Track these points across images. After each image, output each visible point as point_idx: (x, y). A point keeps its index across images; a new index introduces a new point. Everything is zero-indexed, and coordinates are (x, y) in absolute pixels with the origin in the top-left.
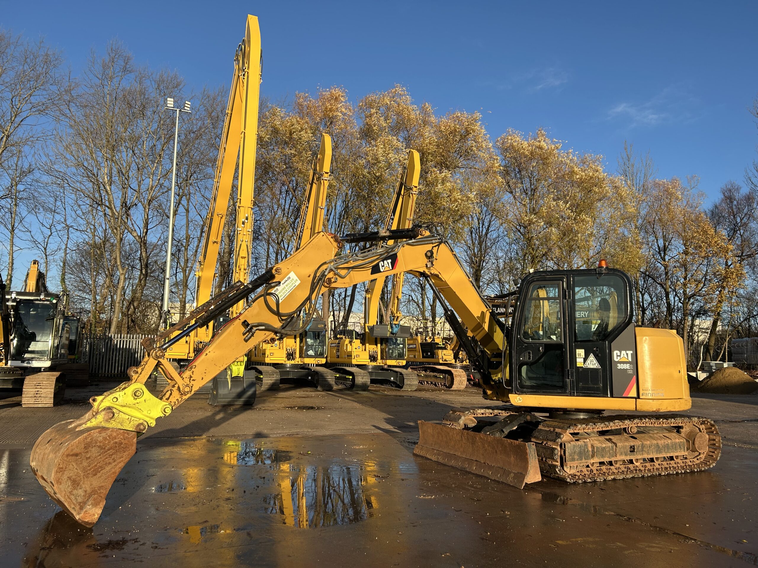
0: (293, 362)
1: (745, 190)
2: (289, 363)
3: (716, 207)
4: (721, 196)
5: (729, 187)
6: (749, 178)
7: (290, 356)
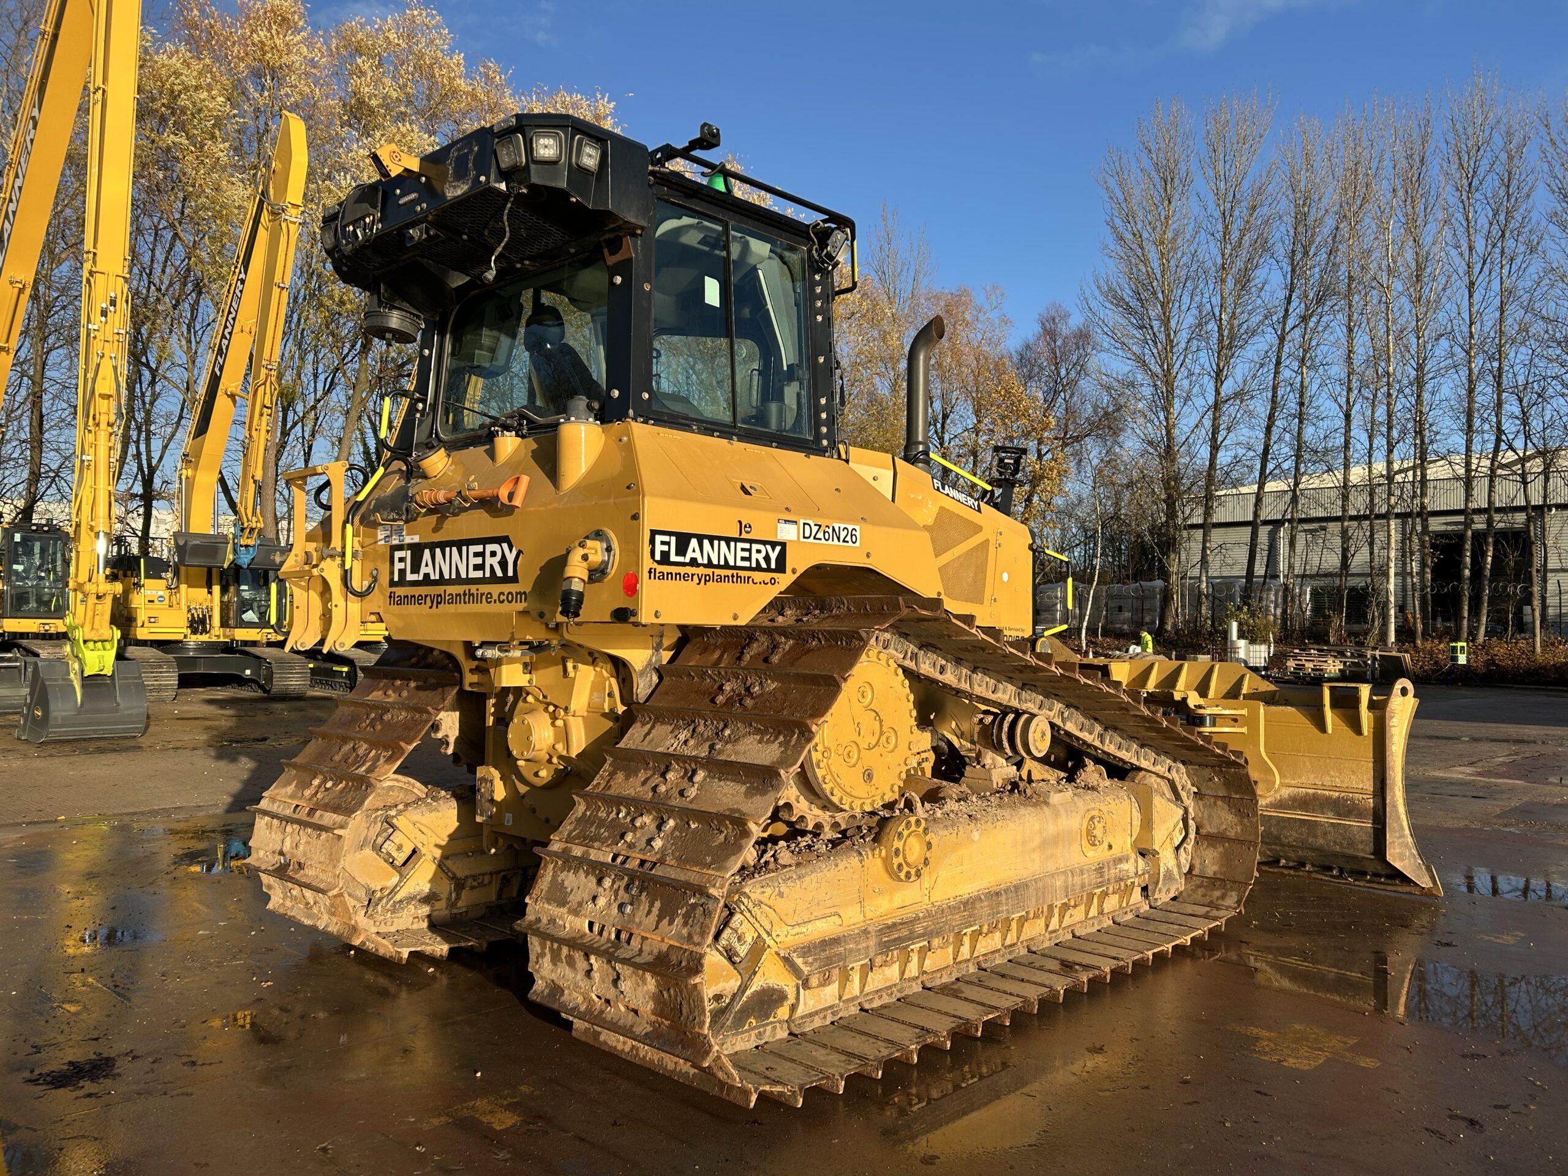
0: (204, 638)
1: (1076, 321)
2: (194, 640)
3: (1028, 347)
4: (1038, 328)
5: (1053, 313)
6: (1086, 299)
7: (198, 624)
